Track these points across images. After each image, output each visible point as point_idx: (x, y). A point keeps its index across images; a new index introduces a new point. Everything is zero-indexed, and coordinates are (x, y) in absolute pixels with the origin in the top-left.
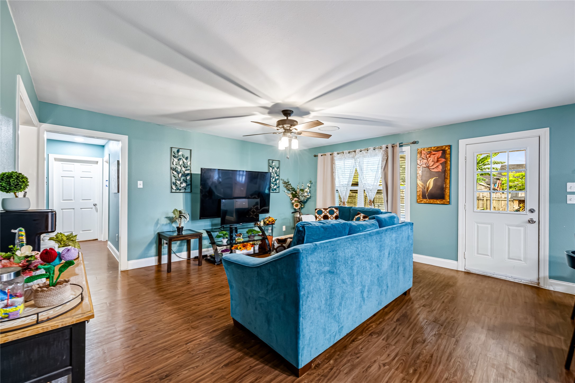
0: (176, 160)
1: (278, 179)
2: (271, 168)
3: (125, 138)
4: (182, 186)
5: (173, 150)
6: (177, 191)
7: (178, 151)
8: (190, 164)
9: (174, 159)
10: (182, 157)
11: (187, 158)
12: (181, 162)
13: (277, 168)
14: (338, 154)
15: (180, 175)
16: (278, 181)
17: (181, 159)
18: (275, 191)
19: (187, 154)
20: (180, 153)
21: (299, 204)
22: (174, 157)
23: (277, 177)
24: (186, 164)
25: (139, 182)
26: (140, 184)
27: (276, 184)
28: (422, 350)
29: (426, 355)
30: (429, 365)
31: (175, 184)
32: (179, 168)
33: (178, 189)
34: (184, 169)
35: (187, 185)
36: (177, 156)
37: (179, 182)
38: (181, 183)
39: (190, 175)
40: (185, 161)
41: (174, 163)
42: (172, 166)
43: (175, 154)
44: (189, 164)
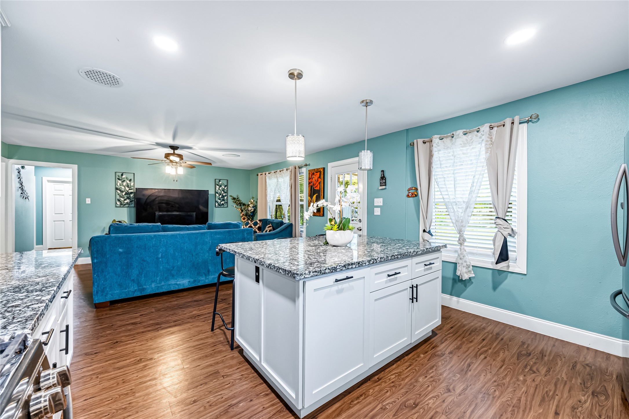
0: (120, 182)
1: (225, 196)
2: (218, 187)
3: (76, 167)
4: (126, 202)
5: (117, 174)
6: (121, 206)
7: (122, 175)
8: (134, 184)
9: (118, 181)
10: (126, 179)
11: (130, 180)
12: (125, 184)
13: (225, 186)
14: (269, 173)
15: (124, 193)
16: (226, 198)
17: (124, 181)
18: (223, 206)
19: (131, 177)
20: (123, 177)
21: (246, 217)
22: (119, 179)
23: (224, 194)
24: (129, 185)
25: (87, 199)
26: (88, 201)
27: (224, 200)
31: (119, 200)
32: (123, 188)
33: (121, 204)
34: (127, 189)
35: (131, 202)
36: (120, 178)
37: (122, 199)
38: (125, 200)
39: (134, 193)
40: (128, 182)
41: (118, 184)
42: (117, 187)
43: (119, 177)
44: (132, 184)
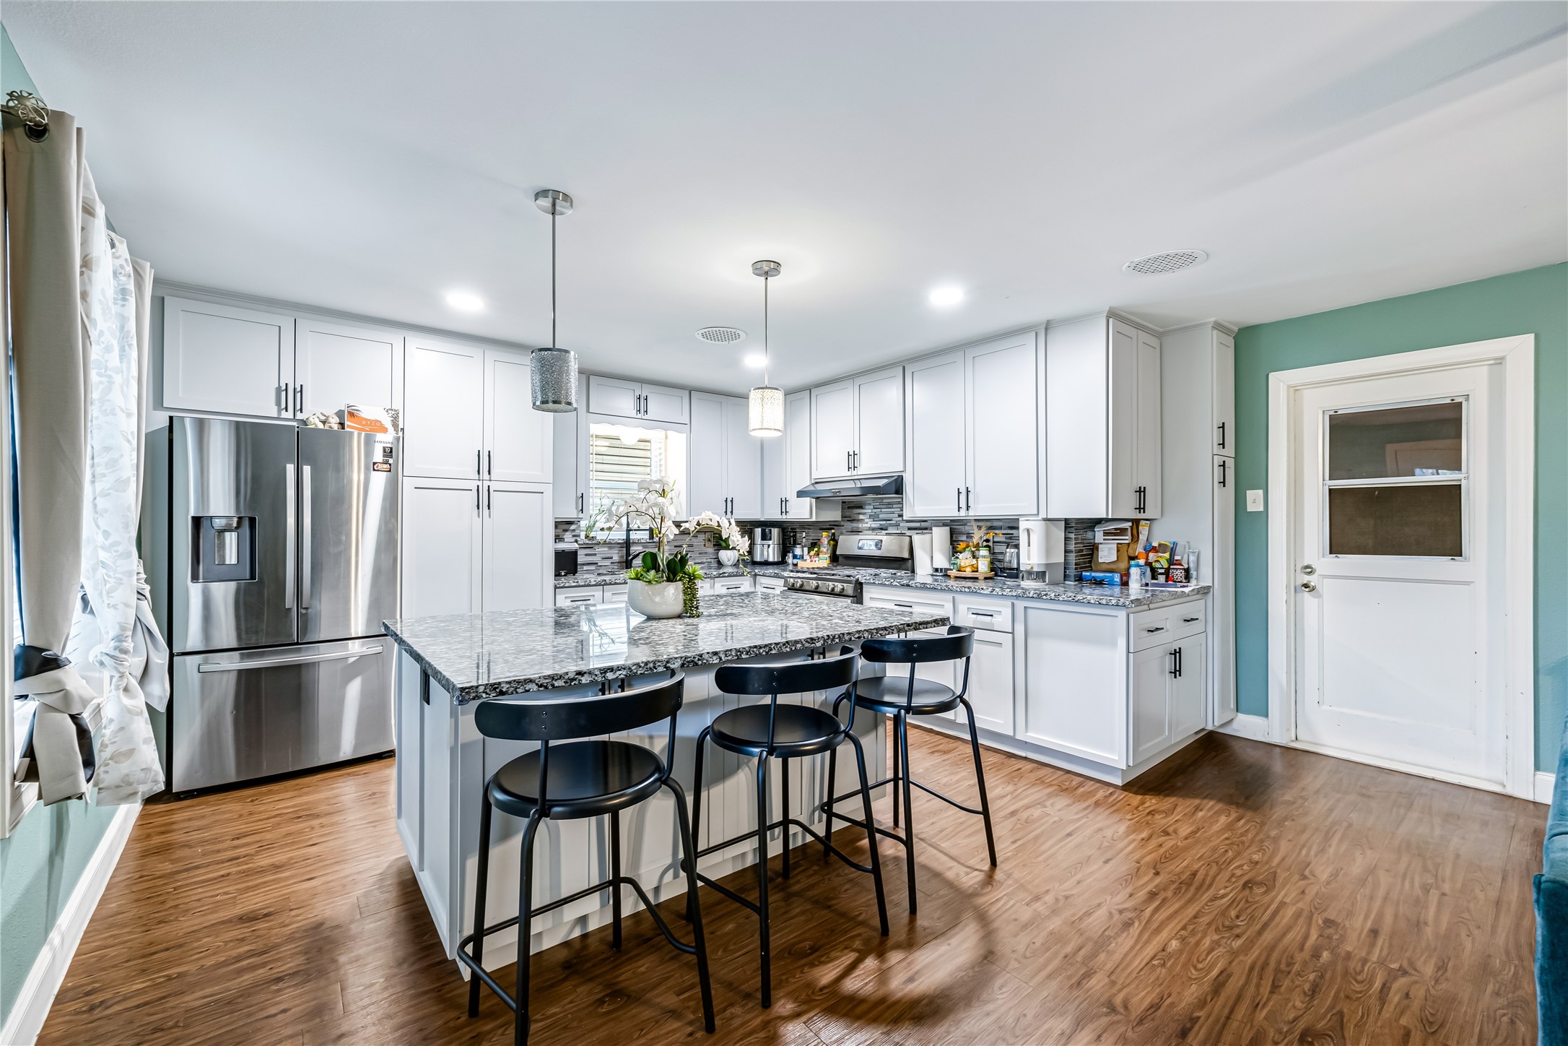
28: (1307, 1009)
29: (1291, 990)
30: (1282, 966)
